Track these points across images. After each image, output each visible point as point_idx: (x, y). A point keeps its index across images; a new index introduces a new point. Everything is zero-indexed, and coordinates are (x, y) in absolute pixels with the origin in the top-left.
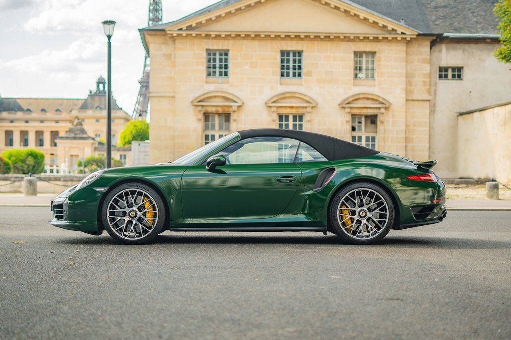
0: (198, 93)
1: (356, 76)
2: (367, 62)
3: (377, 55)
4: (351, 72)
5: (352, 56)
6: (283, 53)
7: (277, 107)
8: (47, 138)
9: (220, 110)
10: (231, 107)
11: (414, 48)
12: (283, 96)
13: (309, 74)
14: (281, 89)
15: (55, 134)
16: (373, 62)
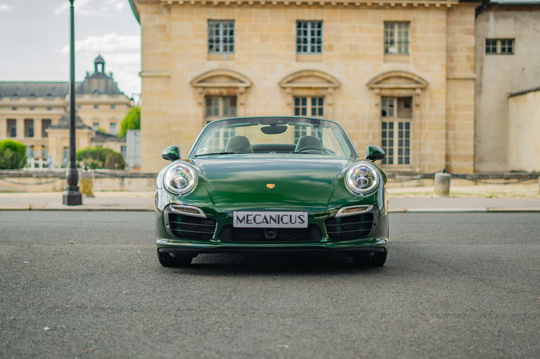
0: (198, 72)
1: (386, 51)
2: (400, 33)
3: (412, 25)
4: (381, 45)
5: (382, 26)
6: (299, 24)
7: (293, 88)
8: (38, 127)
9: (225, 92)
10: (237, 88)
11: (456, 17)
12: (299, 76)
13: (331, 48)
14: (297, 67)
15: (46, 123)
16: (406, 34)
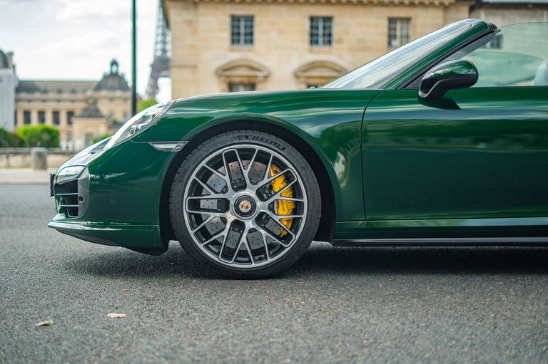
0: (222, 62)
1: (390, 44)
2: (402, 29)
3: (413, 21)
4: (385, 39)
5: (385, 22)
6: (312, 19)
7: (308, 77)
8: (63, 117)
9: (245, 80)
10: (255, 77)
11: (452, 14)
12: (312, 66)
13: (340, 41)
14: (310, 58)
15: (70, 114)
16: (408, 29)
